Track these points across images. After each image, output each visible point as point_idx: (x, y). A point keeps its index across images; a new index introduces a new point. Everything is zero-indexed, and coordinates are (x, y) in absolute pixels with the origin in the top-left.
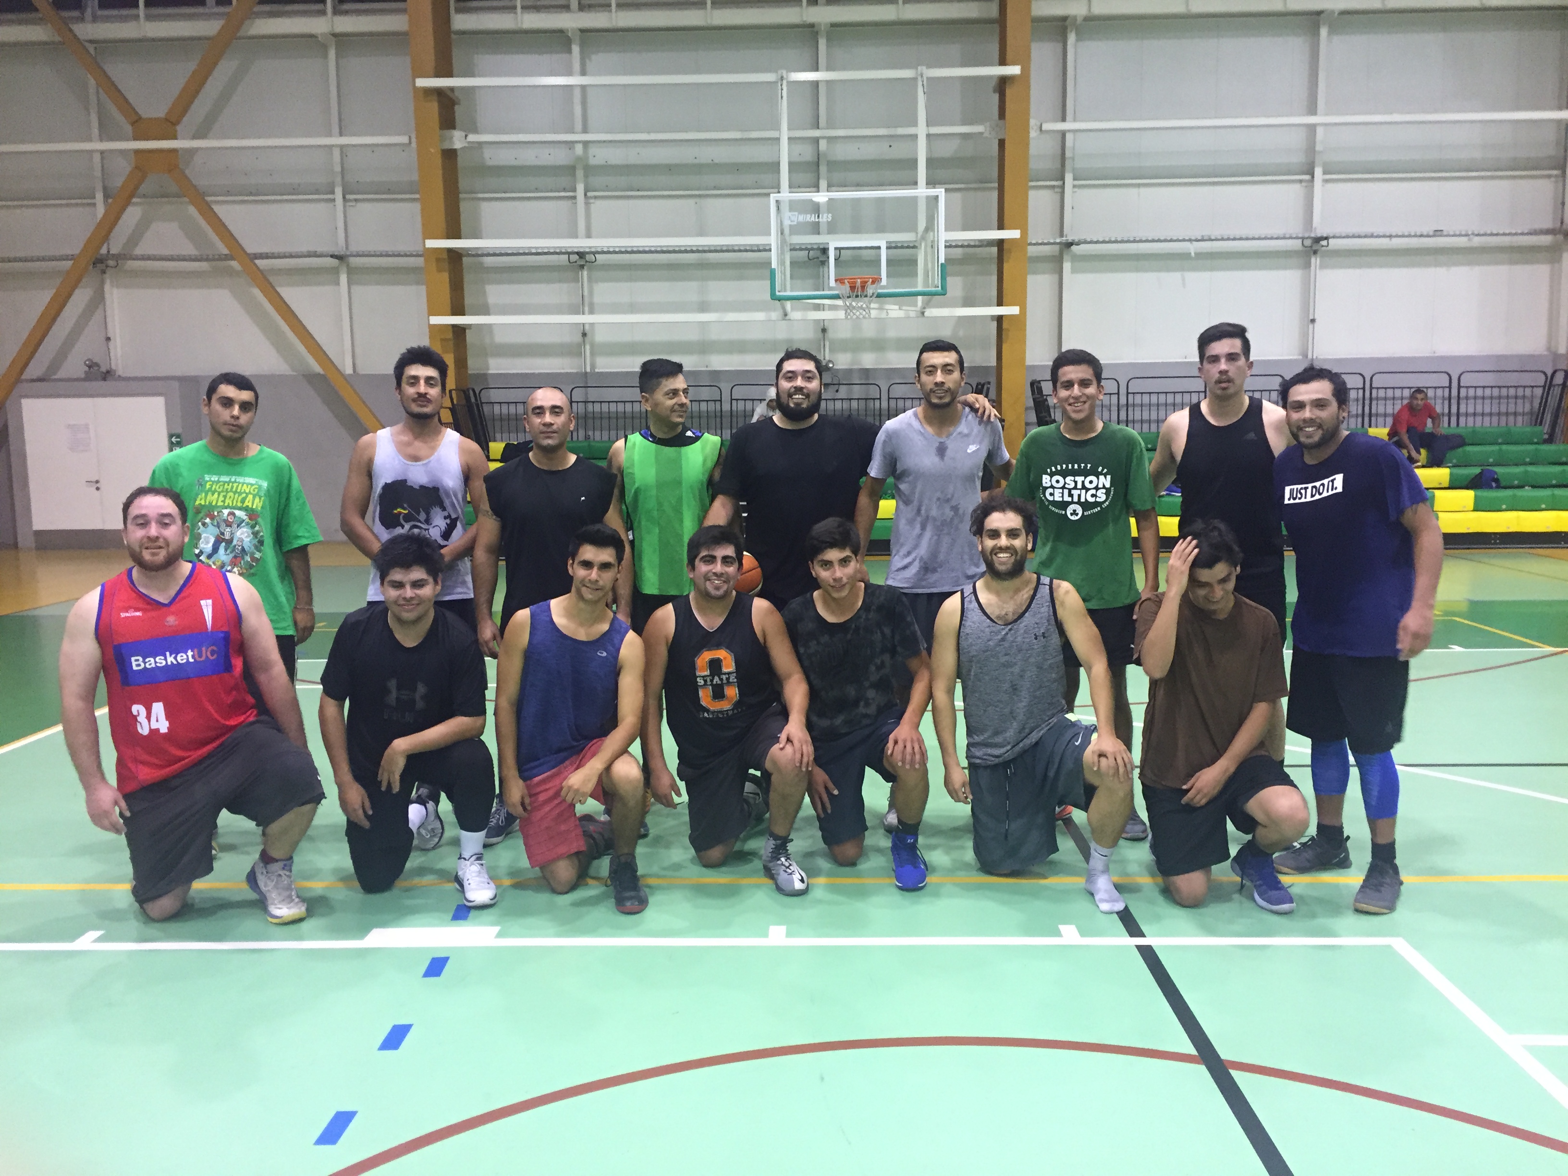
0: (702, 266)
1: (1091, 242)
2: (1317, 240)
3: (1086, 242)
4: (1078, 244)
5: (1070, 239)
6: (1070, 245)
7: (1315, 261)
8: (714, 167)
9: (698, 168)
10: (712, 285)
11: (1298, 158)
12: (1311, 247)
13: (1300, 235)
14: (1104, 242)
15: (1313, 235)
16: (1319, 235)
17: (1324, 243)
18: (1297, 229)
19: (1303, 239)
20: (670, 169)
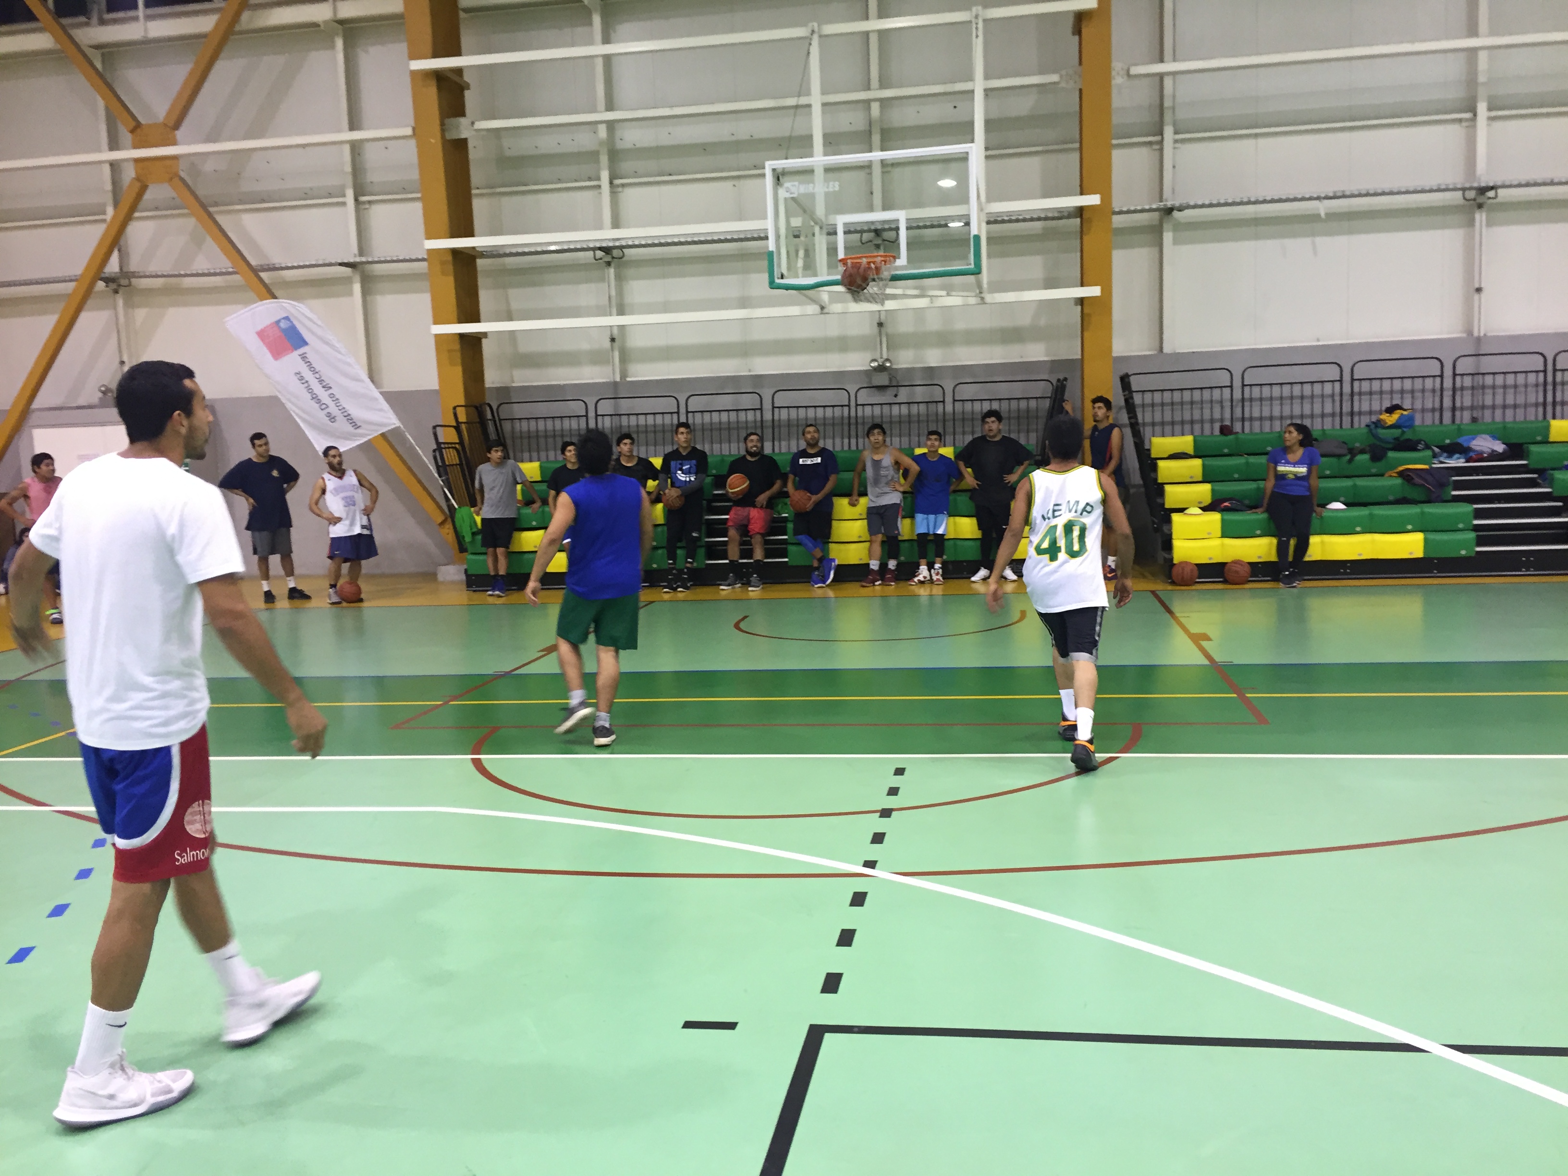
0: (743, 256)
1: (1195, 207)
2: (1483, 190)
3: (1188, 207)
4: (1180, 209)
5: (1169, 204)
6: (1169, 211)
7: (1480, 217)
8: (754, 144)
9: (737, 146)
11: (1456, 93)
12: (1474, 200)
13: (1459, 186)
14: (1211, 205)
15: (1476, 185)
16: (1483, 184)
17: (1491, 194)
18: (1455, 177)
19: (1464, 190)
20: (705, 148)
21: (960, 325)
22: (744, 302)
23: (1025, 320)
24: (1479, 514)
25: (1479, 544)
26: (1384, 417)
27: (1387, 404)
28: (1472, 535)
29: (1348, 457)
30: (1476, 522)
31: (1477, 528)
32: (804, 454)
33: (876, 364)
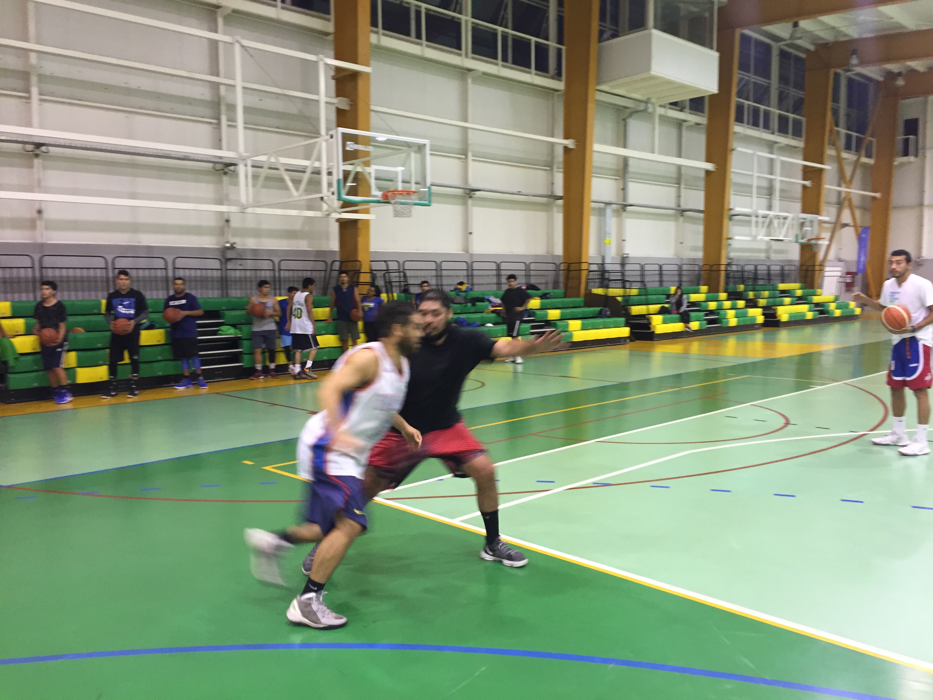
7: (470, 202)
8: (140, 93)
9: (129, 91)
10: (141, 181)
11: (461, 146)
12: (468, 194)
19: (464, 189)
21: (265, 226)
22: (133, 196)
23: (298, 226)
24: (533, 327)
26: (460, 287)
27: (459, 281)
31: (532, 334)
32: (173, 298)
33: (228, 245)
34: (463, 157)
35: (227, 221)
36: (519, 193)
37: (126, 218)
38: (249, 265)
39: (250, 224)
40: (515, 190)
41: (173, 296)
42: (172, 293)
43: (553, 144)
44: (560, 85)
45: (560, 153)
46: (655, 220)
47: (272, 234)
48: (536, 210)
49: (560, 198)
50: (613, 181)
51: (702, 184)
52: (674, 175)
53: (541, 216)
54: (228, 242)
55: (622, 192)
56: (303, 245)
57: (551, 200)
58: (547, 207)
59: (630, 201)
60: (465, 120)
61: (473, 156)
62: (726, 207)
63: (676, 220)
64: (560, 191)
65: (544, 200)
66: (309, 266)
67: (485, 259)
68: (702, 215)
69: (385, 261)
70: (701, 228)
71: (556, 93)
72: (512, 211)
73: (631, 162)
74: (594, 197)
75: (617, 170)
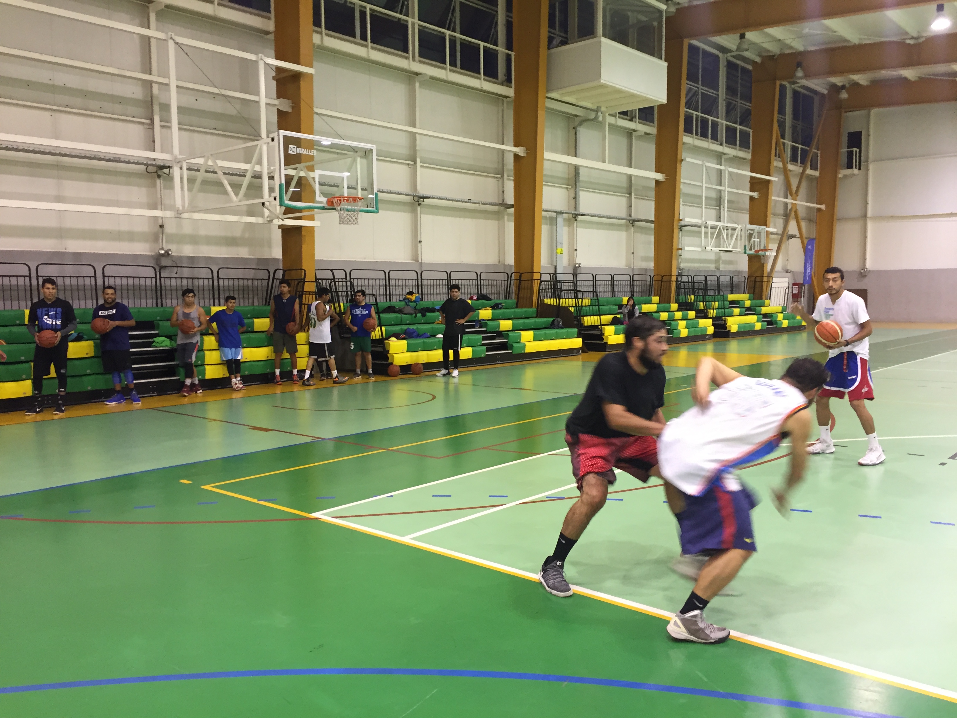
0: (58, 167)
7: (419, 209)
8: (65, 90)
9: (53, 89)
10: (67, 183)
12: (417, 201)
13: (412, 194)
15: (419, 195)
20: (28, 84)
21: (203, 232)
22: (59, 199)
24: (484, 338)
25: (487, 351)
26: (409, 297)
27: (408, 291)
28: (484, 348)
29: (414, 315)
30: (483, 342)
31: (483, 345)
32: (103, 308)
33: (163, 252)
34: (412, 163)
35: (162, 227)
36: (469, 201)
37: (52, 223)
38: (186, 273)
39: (187, 229)
40: (466, 198)
41: (103, 305)
42: (101, 302)
43: (503, 151)
44: (510, 92)
45: (510, 161)
46: (607, 229)
47: (210, 240)
48: (486, 218)
49: (511, 206)
50: (565, 190)
51: (653, 194)
52: (625, 184)
53: (491, 225)
54: (162, 249)
55: (574, 201)
56: (243, 252)
57: (503, 208)
58: (498, 216)
59: (582, 210)
60: (414, 126)
61: (421, 162)
62: (676, 217)
63: (627, 231)
64: (510, 199)
65: (496, 208)
66: (250, 274)
67: (434, 268)
68: (653, 225)
69: (331, 270)
70: (652, 238)
71: (505, 100)
72: (462, 219)
73: (582, 171)
74: (544, 207)
75: (569, 179)
